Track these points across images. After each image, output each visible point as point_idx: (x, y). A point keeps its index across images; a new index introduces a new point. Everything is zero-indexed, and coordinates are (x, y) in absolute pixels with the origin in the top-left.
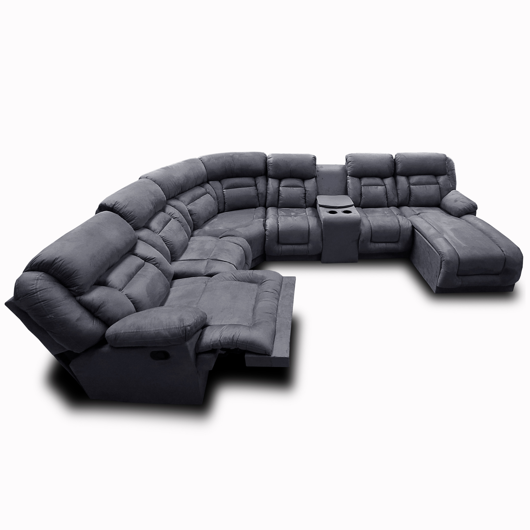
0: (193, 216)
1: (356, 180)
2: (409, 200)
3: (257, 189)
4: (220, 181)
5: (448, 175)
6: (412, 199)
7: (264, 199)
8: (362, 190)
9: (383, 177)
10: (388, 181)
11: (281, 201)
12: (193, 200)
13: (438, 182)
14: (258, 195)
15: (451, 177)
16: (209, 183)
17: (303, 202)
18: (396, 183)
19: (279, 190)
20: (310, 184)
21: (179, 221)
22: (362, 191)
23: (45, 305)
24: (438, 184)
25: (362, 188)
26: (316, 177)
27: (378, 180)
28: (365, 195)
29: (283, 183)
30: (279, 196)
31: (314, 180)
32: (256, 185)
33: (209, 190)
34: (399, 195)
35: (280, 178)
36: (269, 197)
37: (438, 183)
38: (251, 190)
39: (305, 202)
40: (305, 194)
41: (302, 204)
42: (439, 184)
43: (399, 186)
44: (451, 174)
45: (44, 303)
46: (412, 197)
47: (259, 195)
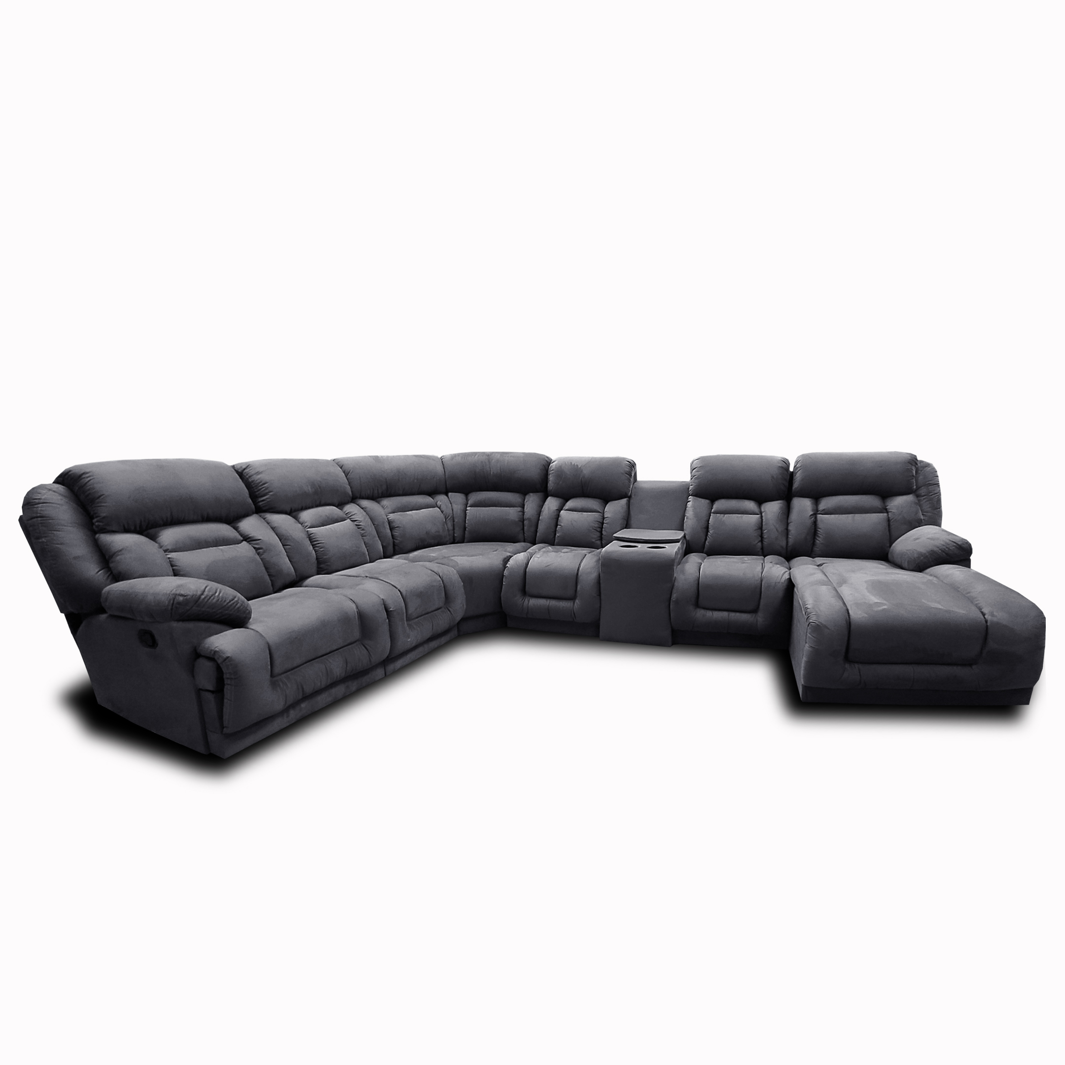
0: (395, 531)
1: (704, 502)
2: (814, 544)
3: (523, 512)
4: (467, 494)
5: (918, 496)
6: (819, 541)
7: (533, 529)
8: (710, 520)
9: (761, 499)
10: (773, 508)
11: (558, 533)
12: (404, 509)
13: (887, 507)
14: (523, 522)
15: (924, 499)
16: (447, 495)
17: (595, 536)
18: (787, 510)
19: (558, 516)
20: (614, 509)
21: (360, 527)
22: (710, 522)
23: (41, 523)
24: (885, 511)
25: (711, 517)
26: (630, 497)
27: (750, 505)
28: (713, 529)
29: (570, 504)
30: (557, 525)
31: (624, 501)
32: (523, 506)
33: (441, 503)
34: (790, 533)
35: (565, 496)
36: (541, 527)
37: (886, 509)
38: (512, 513)
39: (599, 538)
40: (603, 523)
41: (594, 540)
42: (887, 512)
43: (794, 516)
44: (923, 494)
45: (41, 520)
46: (818, 536)
47: (525, 522)
